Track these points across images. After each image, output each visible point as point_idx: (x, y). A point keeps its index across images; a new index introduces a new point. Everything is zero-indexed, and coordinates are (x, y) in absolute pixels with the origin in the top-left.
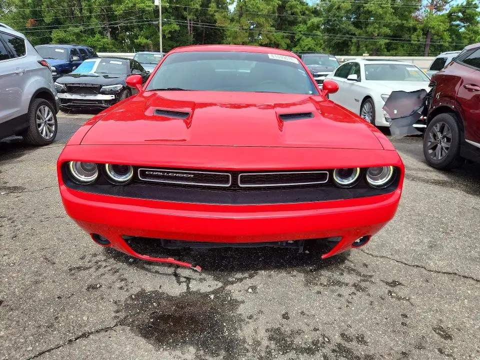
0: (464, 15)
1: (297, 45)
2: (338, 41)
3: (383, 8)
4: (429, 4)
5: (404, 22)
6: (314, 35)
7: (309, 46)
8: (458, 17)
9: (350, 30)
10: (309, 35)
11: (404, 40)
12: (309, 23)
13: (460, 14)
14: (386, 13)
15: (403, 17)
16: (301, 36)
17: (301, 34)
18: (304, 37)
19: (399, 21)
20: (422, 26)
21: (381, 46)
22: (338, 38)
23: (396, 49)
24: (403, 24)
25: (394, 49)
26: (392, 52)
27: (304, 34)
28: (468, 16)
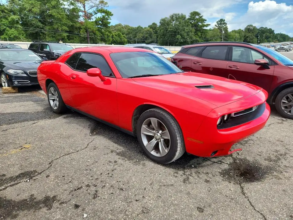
0: (102, 23)
1: (4, 34)
2: (32, 32)
3: (60, 15)
4: (84, 15)
5: (74, 24)
6: (16, 27)
7: (15, 35)
8: (100, 23)
9: (39, 26)
10: (12, 27)
11: (75, 34)
12: (10, 19)
13: (100, 22)
14: (63, 18)
15: (72, 21)
16: (5, 27)
17: (5, 26)
18: (8, 28)
19: (72, 24)
20: (84, 27)
21: (65, 37)
22: (31, 30)
23: (73, 39)
24: (74, 25)
25: (72, 39)
26: (71, 41)
27: (7, 26)
28: (105, 24)
